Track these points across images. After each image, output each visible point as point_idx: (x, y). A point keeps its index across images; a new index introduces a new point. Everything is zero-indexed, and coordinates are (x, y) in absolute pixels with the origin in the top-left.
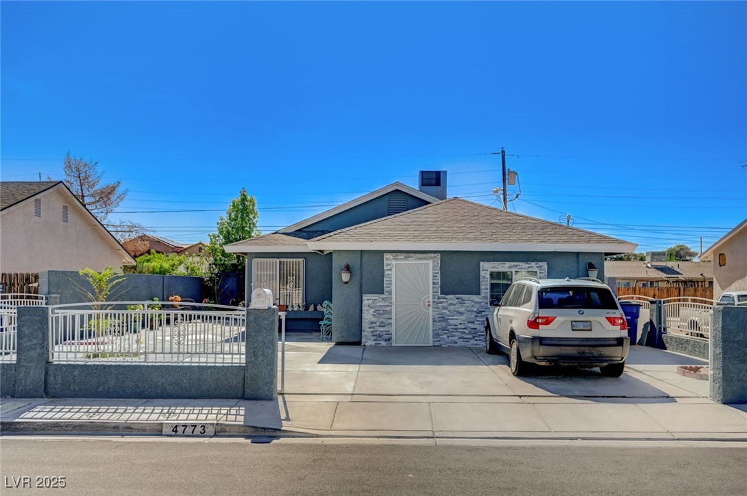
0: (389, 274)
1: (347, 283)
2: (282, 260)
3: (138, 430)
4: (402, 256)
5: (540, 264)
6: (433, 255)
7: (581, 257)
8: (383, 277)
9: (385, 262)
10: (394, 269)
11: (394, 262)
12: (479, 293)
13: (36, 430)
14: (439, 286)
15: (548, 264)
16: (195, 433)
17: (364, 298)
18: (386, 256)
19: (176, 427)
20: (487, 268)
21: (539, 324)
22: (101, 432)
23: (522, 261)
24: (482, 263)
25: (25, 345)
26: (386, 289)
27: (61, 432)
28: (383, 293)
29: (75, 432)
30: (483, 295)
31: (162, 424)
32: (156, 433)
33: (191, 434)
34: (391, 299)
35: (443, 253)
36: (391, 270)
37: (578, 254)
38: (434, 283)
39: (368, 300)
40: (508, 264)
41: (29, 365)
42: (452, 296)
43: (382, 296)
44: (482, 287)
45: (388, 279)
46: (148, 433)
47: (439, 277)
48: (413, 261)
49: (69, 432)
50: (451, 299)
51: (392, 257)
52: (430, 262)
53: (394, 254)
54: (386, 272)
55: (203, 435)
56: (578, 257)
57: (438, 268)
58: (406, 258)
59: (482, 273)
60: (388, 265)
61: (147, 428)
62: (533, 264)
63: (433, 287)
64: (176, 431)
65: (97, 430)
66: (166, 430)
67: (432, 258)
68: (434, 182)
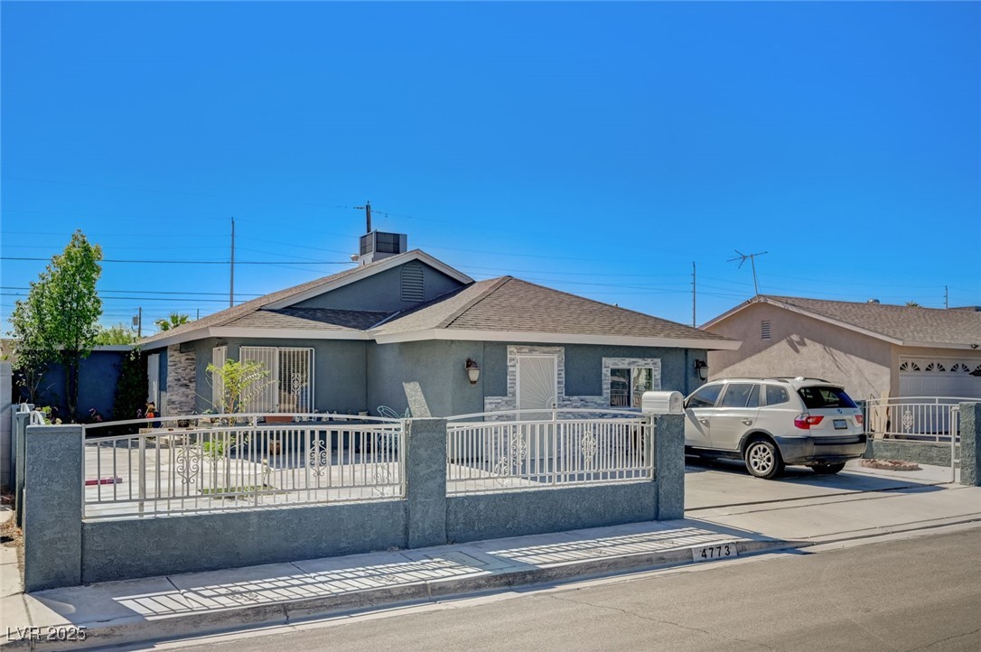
0: (513, 372)
1: (475, 382)
2: (283, 349)
3: (671, 560)
4: (526, 349)
5: (655, 360)
6: (558, 349)
7: (690, 354)
8: (506, 374)
9: (509, 356)
10: (518, 363)
11: (518, 357)
12: (600, 394)
13: (570, 575)
14: (563, 385)
15: (662, 361)
16: (721, 556)
17: (486, 401)
18: (510, 349)
19: (704, 551)
20: (609, 363)
21: (810, 424)
22: (636, 568)
23: (640, 357)
24: (604, 359)
25: (422, 474)
26: (509, 390)
27: (595, 575)
28: (506, 395)
29: (611, 572)
30: (605, 395)
31: (691, 549)
32: (688, 560)
33: (718, 557)
34: (515, 402)
35: (568, 347)
36: (514, 366)
37: (686, 350)
38: (559, 382)
39: (490, 403)
40: (628, 360)
41: (427, 500)
42: (575, 398)
43: (505, 398)
44: (604, 387)
45: (512, 378)
46: (680, 561)
47: (563, 375)
48: (538, 355)
49: (605, 573)
50: (575, 401)
51: (515, 351)
52: (555, 357)
53: (518, 347)
54: (510, 369)
55: (728, 557)
56: (686, 354)
57: (563, 365)
58: (531, 351)
59: (604, 370)
60: (511, 360)
61: (678, 557)
62: (649, 360)
63: (559, 387)
64: (705, 556)
65: (632, 566)
66: (697, 556)
67: (556, 352)
68: (391, 247)
